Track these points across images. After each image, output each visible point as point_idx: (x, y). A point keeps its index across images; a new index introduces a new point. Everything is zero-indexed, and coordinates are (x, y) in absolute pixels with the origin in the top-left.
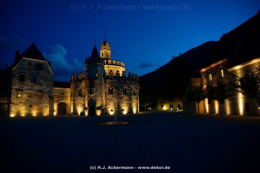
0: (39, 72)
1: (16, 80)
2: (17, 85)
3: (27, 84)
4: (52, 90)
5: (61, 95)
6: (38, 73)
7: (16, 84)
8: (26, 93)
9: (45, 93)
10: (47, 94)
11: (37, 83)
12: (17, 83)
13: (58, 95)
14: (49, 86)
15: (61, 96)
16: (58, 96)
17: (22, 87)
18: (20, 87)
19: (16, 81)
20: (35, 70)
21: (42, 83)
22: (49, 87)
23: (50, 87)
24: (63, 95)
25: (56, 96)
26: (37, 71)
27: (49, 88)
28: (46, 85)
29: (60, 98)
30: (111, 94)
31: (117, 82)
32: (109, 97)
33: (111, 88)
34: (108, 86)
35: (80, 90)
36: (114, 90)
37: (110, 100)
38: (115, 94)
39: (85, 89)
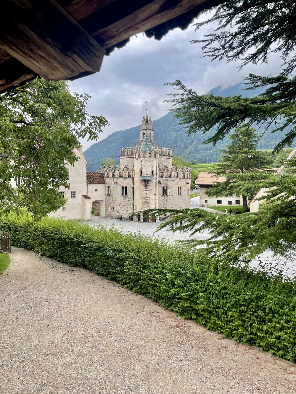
10: (80, 193)
14: (82, 181)
22: (82, 183)
28: (79, 181)
30: (165, 195)
31: (172, 180)
32: (162, 200)
33: (165, 188)
34: (163, 186)
35: (124, 188)
36: (168, 191)
37: (164, 202)
38: (170, 195)
39: (133, 189)
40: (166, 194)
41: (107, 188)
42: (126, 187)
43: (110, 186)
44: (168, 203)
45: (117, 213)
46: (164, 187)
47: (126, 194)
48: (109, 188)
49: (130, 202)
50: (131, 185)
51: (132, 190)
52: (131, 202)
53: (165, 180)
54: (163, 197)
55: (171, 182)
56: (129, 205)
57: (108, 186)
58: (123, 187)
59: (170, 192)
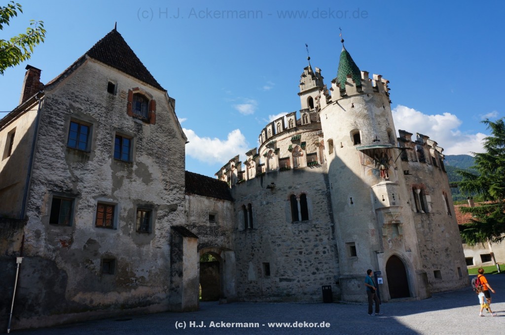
0: (141, 125)
1: (54, 142)
2: (59, 165)
3: (97, 169)
4: (183, 203)
5: (208, 224)
6: (139, 129)
7: (53, 159)
8: (89, 206)
9: (160, 212)
10: (166, 218)
11: (135, 167)
12: (57, 158)
13: (202, 224)
14: (173, 184)
15: (210, 227)
16: (201, 226)
17: (77, 180)
18: (70, 178)
19: (54, 146)
20: (127, 116)
21: (151, 170)
22: (172, 190)
23: (175, 187)
24: (215, 225)
25: (194, 226)
26: (135, 122)
27: (174, 192)
28: (164, 180)
29: (206, 234)
30: (422, 211)
31: (429, 170)
32: (419, 225)
33: (418, 191)
34: (411, 183)
35: (298, 200)
36: (428, 199)
37: (424, 234)
39: (328, 196)
40: (425, 208)
41: (241, 213)
42: (303, 197)
43: (250, 205)
45: (281, 280)
46: (414, 189)
47: (305, 216)
48: (248, 210)
49: (321, 240)
50: (319, 188)
51: (326, 201)
52: (325, 238)
53: (414, 168)
54: (419, 218)
56: (321, 249)
57: (244, 206)
58: (293, 198)
59: (432, 203)
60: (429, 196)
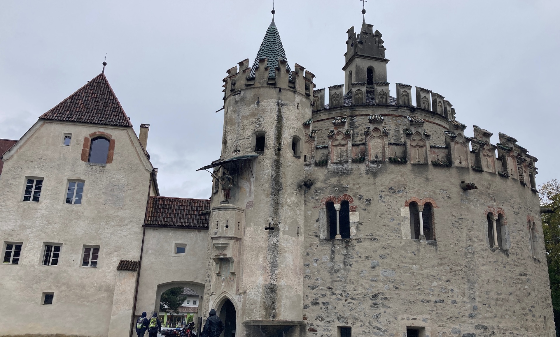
0: (95, 167)
1: (9, 199)
2: (11, 217)
3: (45, 214)
5: (173, 256)
7: (7, 213)
8: (36, 248)
12: (10, 211)
14: (127, 218)
15: (174, 259)
18: (20, 226)
19: (8, 203)
20: (81, 162)
21: (103, 208)
22: (126, 225)
24: (182, 256)
26: (89, 166)
27: (129, 226)
30: (338, 236)
31: (368, 172)
32: (326, 258)
33: (337, 206)
34: (324, 197)
36: (354, 217)
37: (333, 271)
38: (361, 236)
40: (345, 232)
44: (352, 275)
46: (330, 205)
53: (335, 174)
54: (328, 247)
55: (365, 179)
59: (359, 224)
60: (357, 213)
